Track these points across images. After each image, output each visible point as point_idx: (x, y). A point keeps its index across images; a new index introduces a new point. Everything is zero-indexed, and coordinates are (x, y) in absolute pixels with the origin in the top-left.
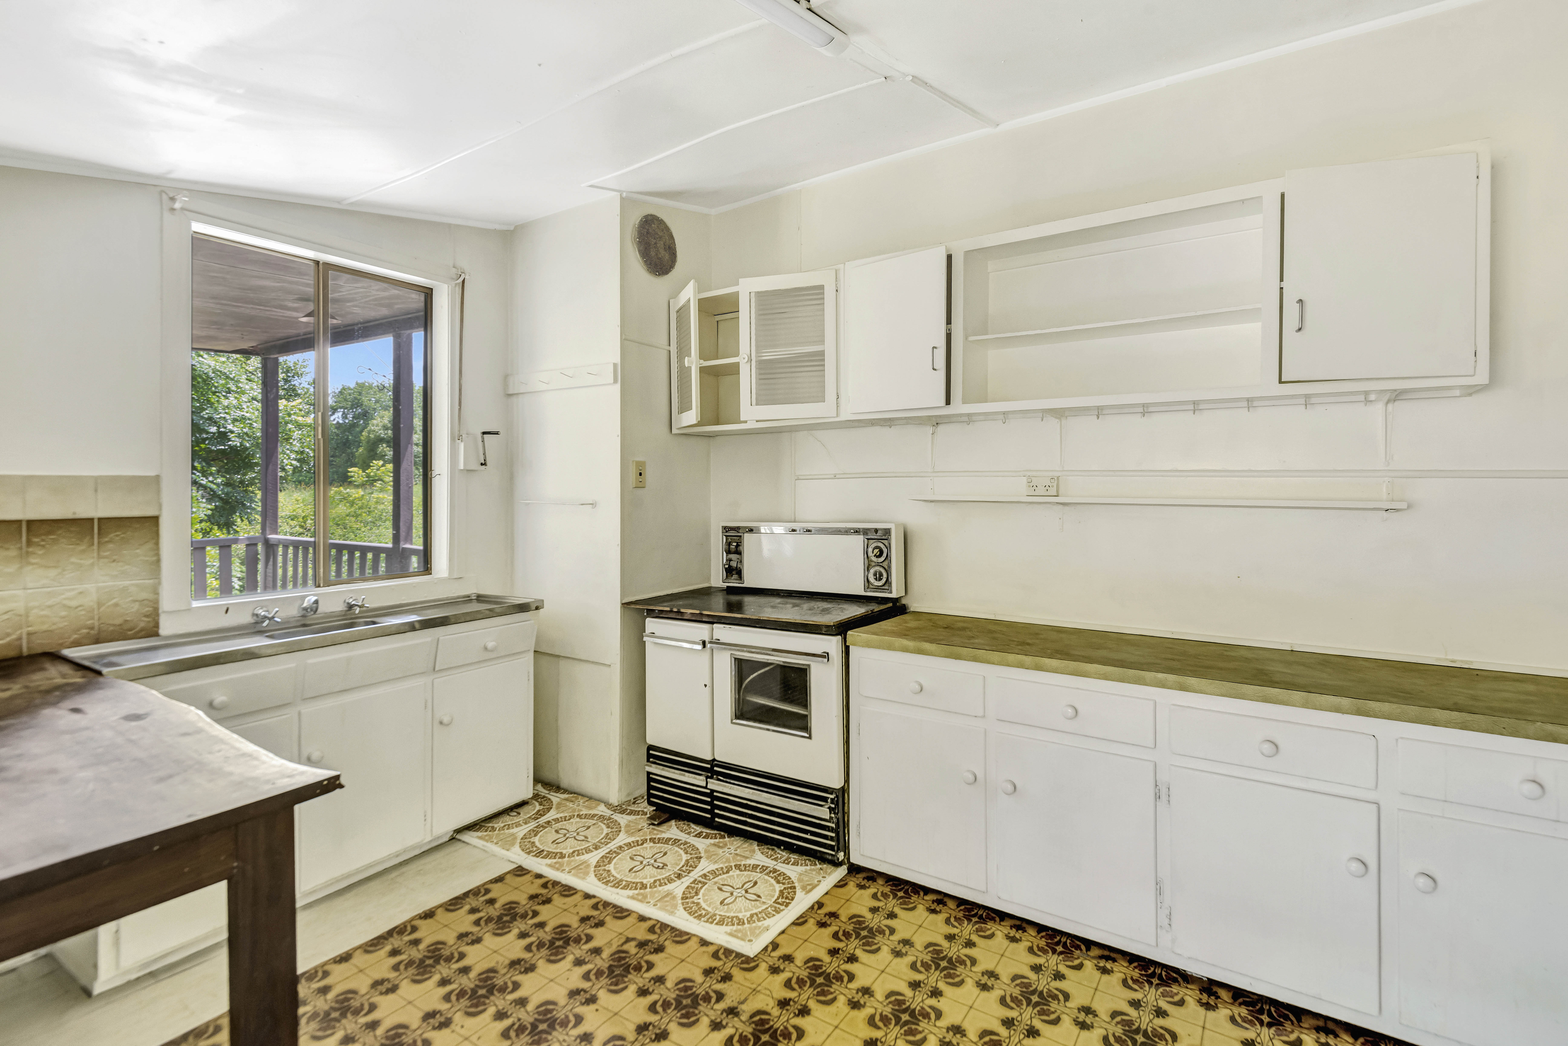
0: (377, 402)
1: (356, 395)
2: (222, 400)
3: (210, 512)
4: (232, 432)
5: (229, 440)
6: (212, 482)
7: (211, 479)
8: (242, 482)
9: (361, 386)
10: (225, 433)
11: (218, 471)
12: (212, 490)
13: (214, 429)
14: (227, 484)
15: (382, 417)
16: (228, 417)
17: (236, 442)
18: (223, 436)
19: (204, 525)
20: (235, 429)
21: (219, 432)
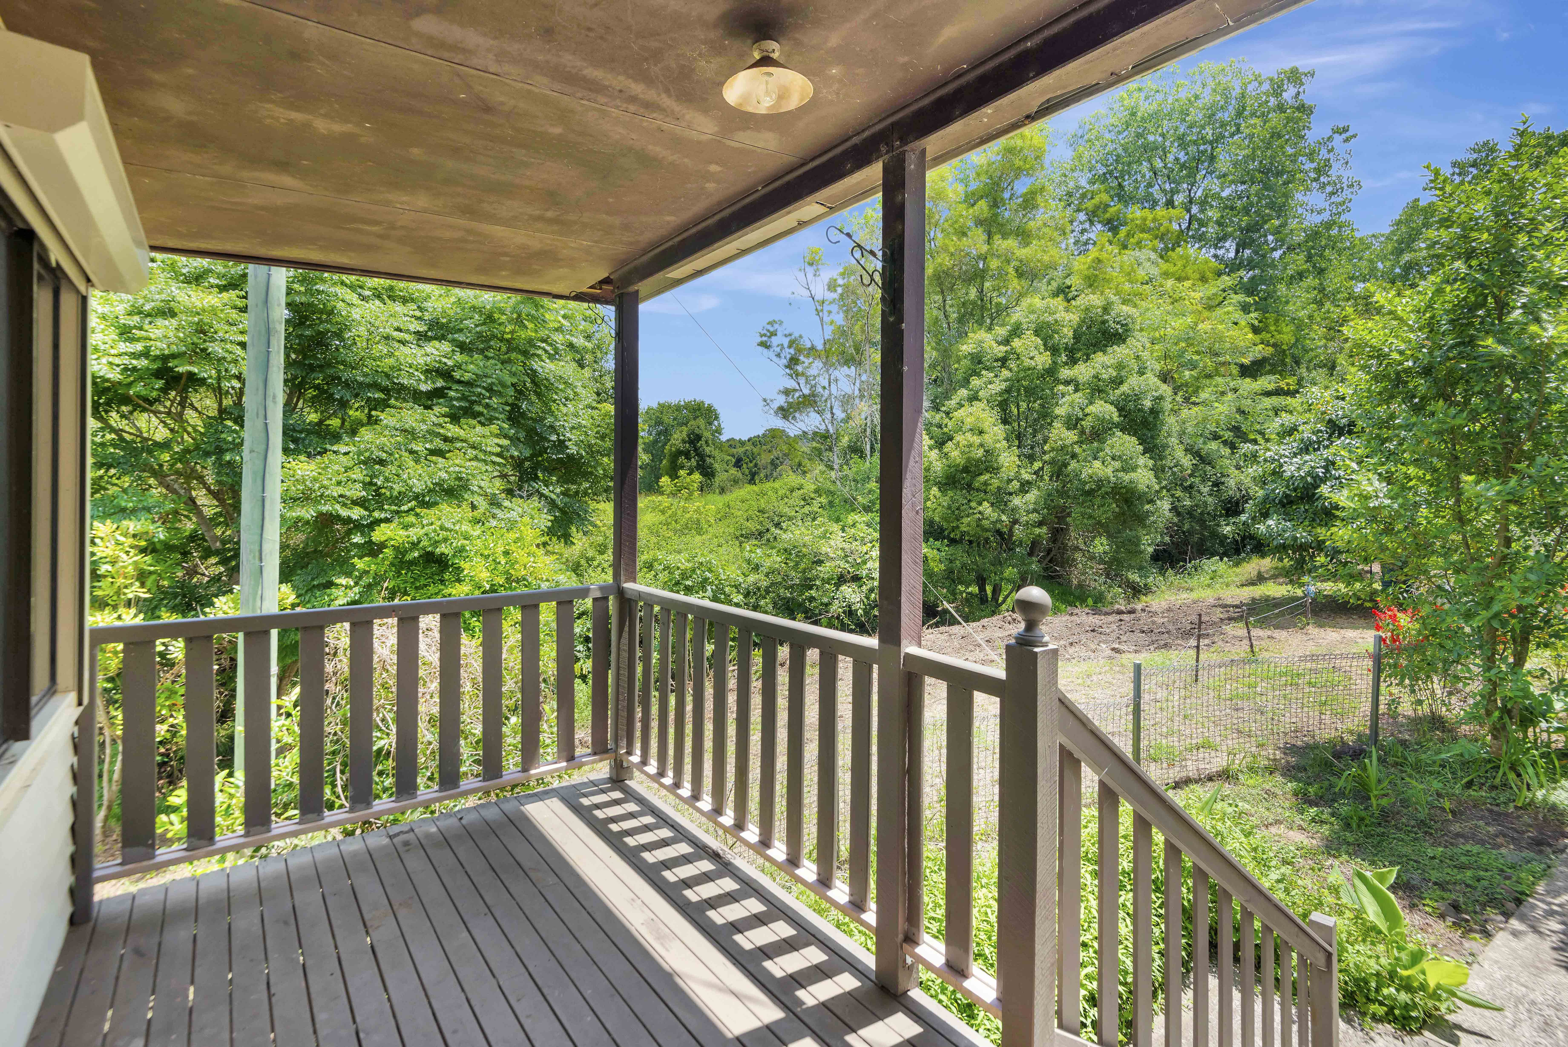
0: (675, 419)
1: (658, 414)
2: (562, 408)
3: (549, 524)
4: (570, 440)
5: (567, 448)
6: (552, 492)
7: (551, 488)
8: (577, 493)
9: (662, 406)
10: (564, 441)
11: (558, 481)
12: (553, 501)
13: (554, 438)
14: (565, 494)
15: (681, 432)
16: (566, 425)
17: (573, 450)
18: (561, 445)
19: (543, 539)
20: (573, 437)
21: (559, 440)
